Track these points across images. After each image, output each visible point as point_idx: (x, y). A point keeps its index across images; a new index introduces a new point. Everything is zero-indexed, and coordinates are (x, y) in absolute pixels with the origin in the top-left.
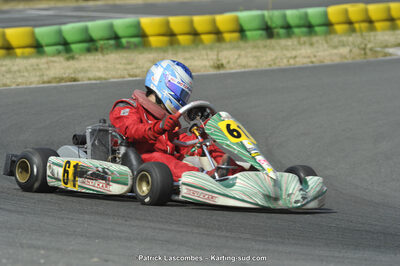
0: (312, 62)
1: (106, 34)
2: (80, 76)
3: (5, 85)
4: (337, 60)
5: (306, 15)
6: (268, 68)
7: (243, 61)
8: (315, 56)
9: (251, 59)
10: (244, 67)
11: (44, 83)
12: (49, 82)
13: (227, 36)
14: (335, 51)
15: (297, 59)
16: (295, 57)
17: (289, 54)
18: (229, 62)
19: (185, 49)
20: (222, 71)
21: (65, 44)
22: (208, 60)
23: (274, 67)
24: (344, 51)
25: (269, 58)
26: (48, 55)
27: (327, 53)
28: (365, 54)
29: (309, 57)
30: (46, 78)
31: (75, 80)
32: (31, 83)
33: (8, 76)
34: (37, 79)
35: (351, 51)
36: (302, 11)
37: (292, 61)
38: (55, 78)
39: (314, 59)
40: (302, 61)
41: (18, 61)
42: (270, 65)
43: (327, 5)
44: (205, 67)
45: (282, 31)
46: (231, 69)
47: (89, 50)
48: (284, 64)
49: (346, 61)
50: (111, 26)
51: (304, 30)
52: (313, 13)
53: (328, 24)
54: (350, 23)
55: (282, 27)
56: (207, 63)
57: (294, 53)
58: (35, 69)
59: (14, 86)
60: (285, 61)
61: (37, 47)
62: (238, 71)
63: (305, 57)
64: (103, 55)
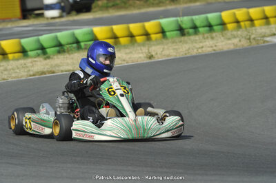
0: (214, 50)
1: (70, 40)
2: (56, 69)
3: (4, 79)
4: (232, 47)
5: (207, 19)
6: (185, 56)
7: (166, 52)
8: (216, 46)
9: (172, 51)
10: (168, 56)
11: (31, 76)
12: (34, 75)
13: (153, 36)
14: (230, 42)
15: (204, 49)
16: (202, 47)
17: (197, 46)
18: (157, 54)
19: (125, 46)
20: (153, 60)
21: (43, 49)
22: (142, 53)
23: (188, 55)
24: (236, 41)
25: (184, 49)
26: (31, 57)
27: (224, 43)
28: (250, 42)
29: (212, 47)
30: (31, 73)
31: (53, 73)
32: (22, 76)
33: (5, 73)
34: (26, 74)
35: (240, 41)
36: (203, 16)
37: (200, 51)
38: (38, 72)
39: (215, 48)
40: (207, 50)
41: (11, 62)
42: (186, 54)
43: (221, 11)
44: (140, 57)
45: (191, 31)
46: (158, 58)
47: (59, 52)
48: (194, 52)
49: (237, 48)
50: (73, 35)
51: (207, 28)
52: (212, 17)
53: (223, 24)
54: (238, 22)
55: (191, 28)
56: (141, 55)
57: (201, 45)
58: (23, 67)
59: (10, 80)
60: (195, 50)
61: (24, 52)
62: (164, 59)
63: (209, 47)
64: (69, 54)
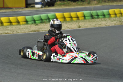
0: (106, 26)
1: (46, 18)
2: (40, 30)
3: (19, 33)
4: (113, 25)
5: (103, 12)
6: (93, 27)
7: (86, 25)
9: (88, 25)
10: (87, 27)
11: (30, 32)
12: (31, 32)
13: (80, 18)
14: (113, 22)
15: (102, 25)
16: (101, 24)
18: (82, 26)
19: (69, 22)
20: (80, 28)
21: (34, 21)
23: (95, 27)
24: (115, 22)
25: (94, 25)
26: (30, 24)
27: (110, 23)
28: (121, 23)
29: (105, 24)
30: (30, 31)
31: (39, 31)
32: (26, 32)
33: (19, 30)
34: (28, 31)
35: (117, 22)
36: (101, 11)
37: (100, 25)
38: (33, 31)
39: (106, 25)
40: (103, 25)
42: (94, 27)
43: (109, 9)
44: (75, 27)
45: (96, 17)
46: (83, 28)
47: (41, 23)
48: (98, 26)
49: (116, 25)
50: (47, 16)
51: (103, 16)
52: (105, 11)
53: (109, 15)
54: (116, 14)
55: (96, 16)
56: (76, 26)
58: (27, 28)
59: (21, 33)
60: (98, 25)
61: (26, 22)
62: (85, 28)
63: (104, 24)
64: (46, 24)
